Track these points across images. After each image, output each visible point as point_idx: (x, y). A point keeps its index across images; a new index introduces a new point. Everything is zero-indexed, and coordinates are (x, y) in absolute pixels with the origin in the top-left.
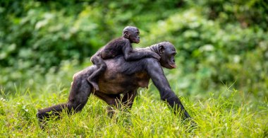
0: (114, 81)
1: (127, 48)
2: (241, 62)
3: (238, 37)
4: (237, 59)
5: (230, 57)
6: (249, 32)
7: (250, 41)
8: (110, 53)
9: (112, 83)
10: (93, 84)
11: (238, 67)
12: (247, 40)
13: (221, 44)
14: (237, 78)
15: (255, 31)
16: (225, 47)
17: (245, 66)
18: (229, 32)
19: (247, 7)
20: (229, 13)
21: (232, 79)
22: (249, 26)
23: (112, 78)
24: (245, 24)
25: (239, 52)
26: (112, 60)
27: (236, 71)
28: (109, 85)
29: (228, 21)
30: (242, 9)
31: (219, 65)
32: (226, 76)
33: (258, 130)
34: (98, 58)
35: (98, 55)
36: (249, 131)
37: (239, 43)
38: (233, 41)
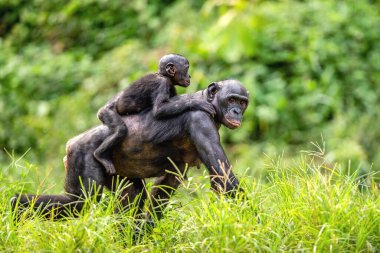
0: (139, 156)
1: (159, 95)
2: (51, 115)
3: (45, 70)
4: (43, 108)
5: (31, 105)
6: (66, 60)
7: (67, 76)
8: (133, 104)
9: (135, 160)
10: (105, 163)
11: (45, 124)
12: (62, 74)
13: (15, 82)
14: (42, 142)
15: (77, 60)
16: (22, 86)
17: (58, 120)
18: (30, 60)
19: (64, 15)
20: (29, 25)
21: (33, 144)
22: (66, 49)
23: (136, 151)
24: (59, 46)
25: (47, 97)
26: (137, 117)
27: (42, 131)
28: (131, 163)
29: (28, 40)
30: (53, 18)
31: (11, 119)
32: (23, 140)
33: (64, 237)
34: (111, 112)
35: (111, 108)
36: (48, 238)
37: (47, 80)
38: (37, 76)
